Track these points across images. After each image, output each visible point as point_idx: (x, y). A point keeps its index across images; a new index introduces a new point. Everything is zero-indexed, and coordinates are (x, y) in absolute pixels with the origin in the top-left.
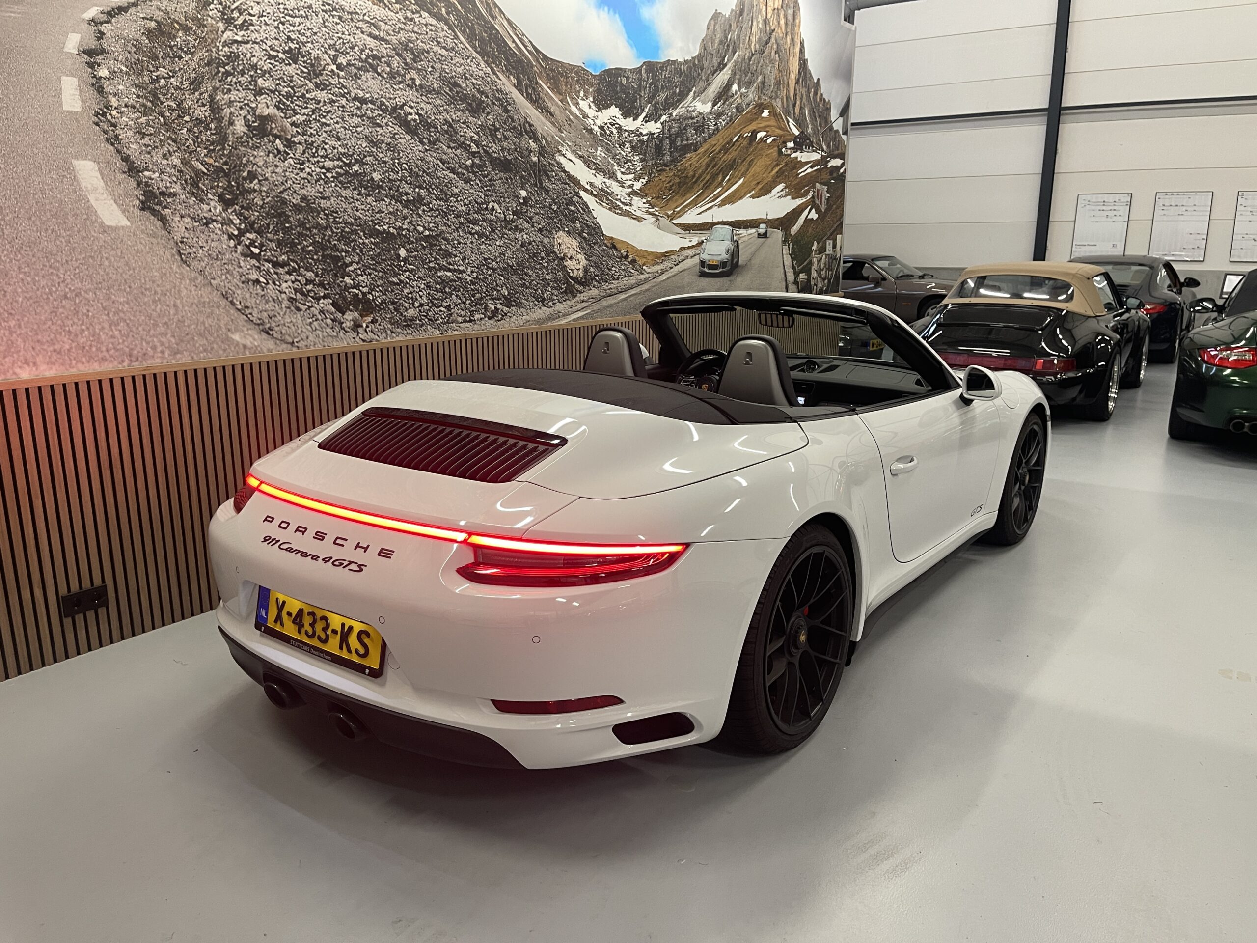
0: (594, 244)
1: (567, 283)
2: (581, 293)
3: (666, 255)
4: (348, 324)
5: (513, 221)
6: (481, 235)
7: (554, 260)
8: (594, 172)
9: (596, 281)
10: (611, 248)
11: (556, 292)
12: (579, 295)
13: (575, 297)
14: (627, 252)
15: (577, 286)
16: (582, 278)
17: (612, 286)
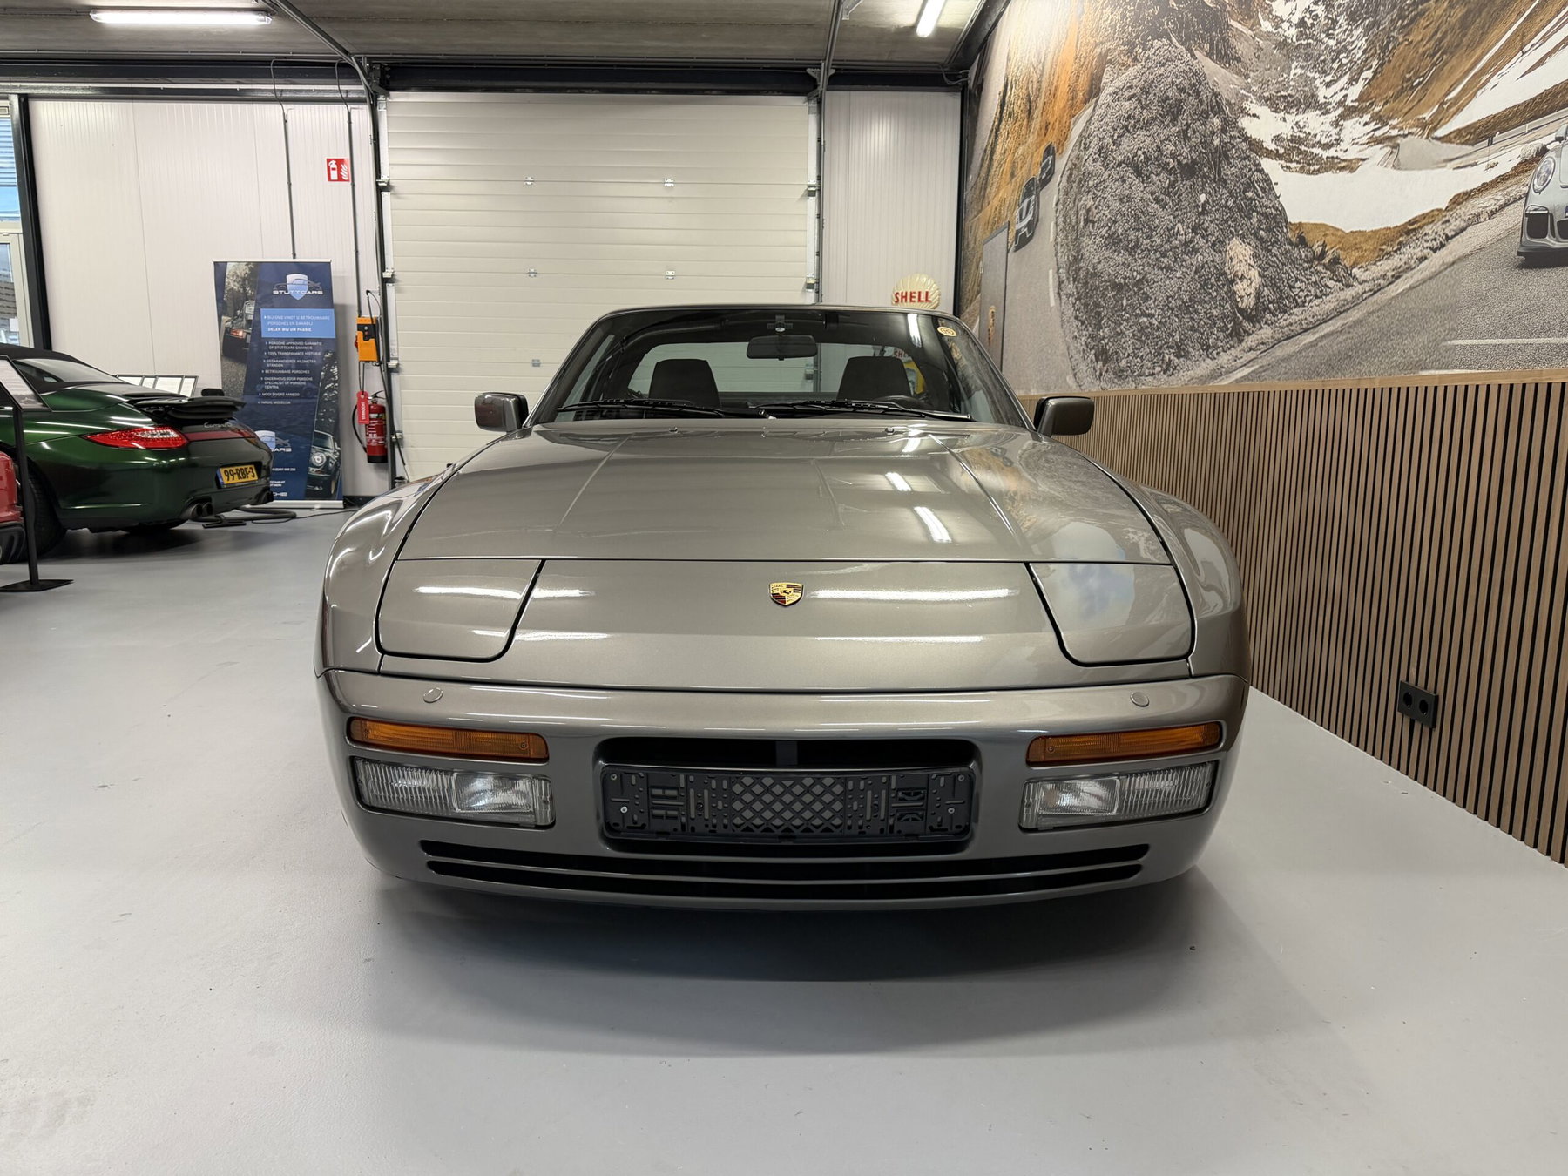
0: (1273, 245)
1: (1235, 319)
2: (1249, 334)
3: (1410, 230)
4: (1098, 373)
5: (1191, 241)
6: (1168, 268)
7: (1224, 285)
8: (1282, 114)
9: (1270, 312)
10: (1297, 246)
11: (1221, 335)
12: (1246, 338)
13: (1241, 341)
14: (1324, 245)
15: (1245, 324)
16: (1252, 310)
17: (1292, 319)
